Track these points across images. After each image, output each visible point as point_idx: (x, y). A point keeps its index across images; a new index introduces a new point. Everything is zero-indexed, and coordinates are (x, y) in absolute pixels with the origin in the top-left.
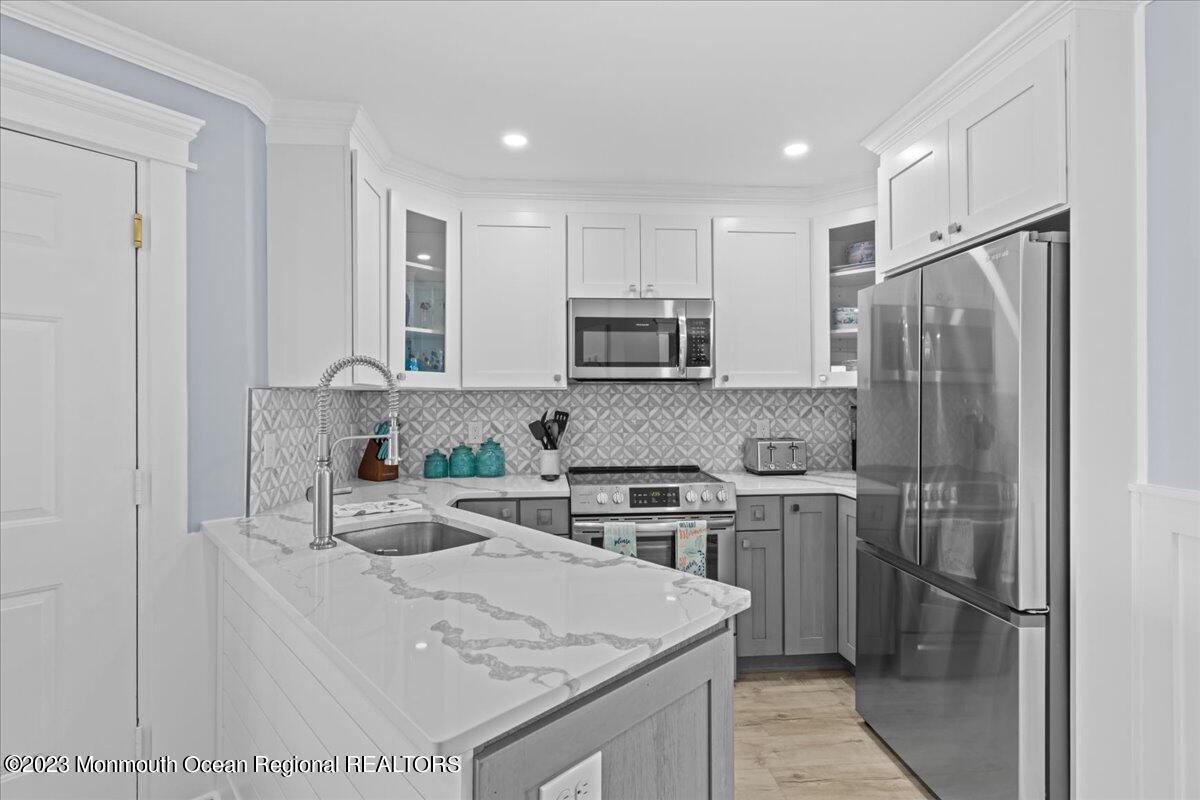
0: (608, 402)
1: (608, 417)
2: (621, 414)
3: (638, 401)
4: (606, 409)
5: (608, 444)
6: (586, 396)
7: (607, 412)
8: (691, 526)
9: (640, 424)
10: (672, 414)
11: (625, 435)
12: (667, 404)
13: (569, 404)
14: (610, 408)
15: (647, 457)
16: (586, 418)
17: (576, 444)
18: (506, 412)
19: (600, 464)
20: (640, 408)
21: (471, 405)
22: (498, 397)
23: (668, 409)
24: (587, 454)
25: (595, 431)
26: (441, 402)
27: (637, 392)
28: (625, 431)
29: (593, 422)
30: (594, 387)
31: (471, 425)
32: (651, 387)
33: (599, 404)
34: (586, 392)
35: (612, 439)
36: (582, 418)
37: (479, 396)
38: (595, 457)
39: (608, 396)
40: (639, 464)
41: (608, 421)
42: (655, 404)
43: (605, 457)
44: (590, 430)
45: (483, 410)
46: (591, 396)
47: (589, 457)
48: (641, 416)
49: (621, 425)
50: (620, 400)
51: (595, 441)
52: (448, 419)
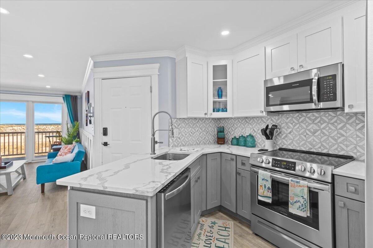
0: (298, 121)
1: (298, 128)
2: (305, 127)
3: (314, 121)
4: (297, 124)
5: (298, 139)
6: (288, 118)
7: (298, 125)
8: (298, 182)
9: (316, 131)
10: (336, 127)
11: (307, 136)
12: (332, 121)
13: (280, 122)
14: (299, 123)
15: (320, 148)
16: (288, 128)
17: (283, 139)
18: (258, 125)
19: (294, 148)
20: (315, 124)
21: (247, 122)
22: (255, 119)
23: (333, 124)
24: (289, 143)
25: (292, 133)
26: (239, 121)
27: (314, 116)
28: (307, 134)
29: (291, 129)
30: (291, 114)
31: (247, 129)
32: (322, 113)
33: (294, 122)
34: (288, 117)
35: (300, 137)
36: (286, 128)
37: (249, 119)
38: (292, 145)
39: (298, 118)
40: (315, 151)
41: (298, 130)
42: (325, 122)
43: (297, 145)
44: (290, 133)
45: (250, 124)
46: (290, 118)
47: (289, 144)
48: (316, 127)
49: (305, 131)
50: (305, 119)
51: (292, 138)
52: (241, 127)
